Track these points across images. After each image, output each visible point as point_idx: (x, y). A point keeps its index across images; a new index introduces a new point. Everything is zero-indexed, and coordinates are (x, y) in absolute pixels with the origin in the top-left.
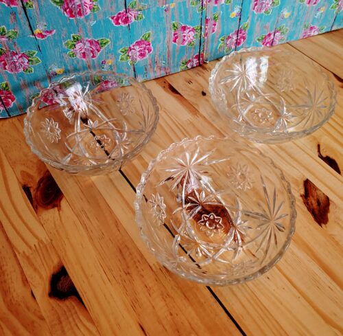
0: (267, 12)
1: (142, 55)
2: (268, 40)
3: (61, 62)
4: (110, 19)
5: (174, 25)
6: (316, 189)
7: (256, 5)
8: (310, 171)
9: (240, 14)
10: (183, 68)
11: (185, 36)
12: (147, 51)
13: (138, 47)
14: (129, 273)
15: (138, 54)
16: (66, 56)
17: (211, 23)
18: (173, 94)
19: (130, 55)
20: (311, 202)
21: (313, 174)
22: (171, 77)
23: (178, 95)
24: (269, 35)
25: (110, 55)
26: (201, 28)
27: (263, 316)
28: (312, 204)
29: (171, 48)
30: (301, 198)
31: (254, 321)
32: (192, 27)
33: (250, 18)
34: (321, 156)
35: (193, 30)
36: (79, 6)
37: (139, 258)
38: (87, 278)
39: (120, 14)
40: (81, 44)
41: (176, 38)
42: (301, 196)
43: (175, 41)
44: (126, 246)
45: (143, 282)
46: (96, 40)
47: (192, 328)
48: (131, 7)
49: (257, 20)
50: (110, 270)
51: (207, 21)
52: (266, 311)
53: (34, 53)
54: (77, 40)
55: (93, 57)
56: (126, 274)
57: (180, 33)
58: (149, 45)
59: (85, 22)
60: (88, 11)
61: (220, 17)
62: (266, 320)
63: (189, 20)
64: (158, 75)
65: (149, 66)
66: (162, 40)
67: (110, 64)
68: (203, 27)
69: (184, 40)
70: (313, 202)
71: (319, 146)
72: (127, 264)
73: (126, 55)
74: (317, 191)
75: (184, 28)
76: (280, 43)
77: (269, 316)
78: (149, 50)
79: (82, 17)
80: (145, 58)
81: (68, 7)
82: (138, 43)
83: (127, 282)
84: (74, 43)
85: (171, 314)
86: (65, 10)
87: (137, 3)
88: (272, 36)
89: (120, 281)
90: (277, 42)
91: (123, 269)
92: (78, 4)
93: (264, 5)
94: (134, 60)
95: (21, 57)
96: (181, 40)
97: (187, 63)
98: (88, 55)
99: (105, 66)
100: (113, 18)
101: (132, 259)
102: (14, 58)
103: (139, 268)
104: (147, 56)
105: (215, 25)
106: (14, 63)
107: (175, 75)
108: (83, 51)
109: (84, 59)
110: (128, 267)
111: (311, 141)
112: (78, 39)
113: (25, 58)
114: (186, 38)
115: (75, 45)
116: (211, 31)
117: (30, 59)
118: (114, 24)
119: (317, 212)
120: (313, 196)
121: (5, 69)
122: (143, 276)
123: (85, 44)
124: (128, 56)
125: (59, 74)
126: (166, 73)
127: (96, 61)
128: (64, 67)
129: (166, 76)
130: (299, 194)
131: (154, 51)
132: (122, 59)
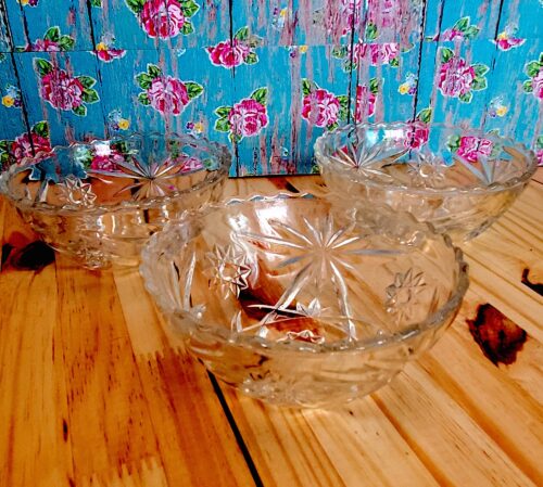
0: (462, 95)
1: (252, 128)
3: (128, 109)
4: (207, 51)
5: (305, 85)
6: (501, 317)
7: (443, 78)
9: (416, 90)
10: (318, 169)
11: (322, 110)
12: (259, 122)
13: (245, 111)
14: (91, 357)
15: (245, 123)
16: (136, 100)
17: (365, 95)
19: (232, 122)
20: (486, 332)
22: (295, 178)
25: (200, 114)
26: (350, 101)
28: (486, 335)
29: (299, 127)
30: (466, 325)
32: (334, 96)
33: (434, 102)
34: (526, 283)
35: (335, 101)
36: (164, 18)
37: (121, 342)
39: (221, 45)
40: (159, 83)
41: (308, 109)
42: (467, 321)
43: (305, 115)
45: (108, 372)
46: (183, 83)
47: (158, 449)
48: (238, 37)
49: (447, 109)
50: (64, 347)
51: (359, 90)
53: (92, 82)
54: (155, 76)
55: (176, 111)
56: (87, 357)
57: (313, 101)
58: (264, 111)
59: (170, 47)
60: (176, 30)
61: (381, 87)
63: (330, 81)
64: (275, 170)
65: (261, 152)
66: (284, 107)
67: (200, 132)
68: (352, 99)
69: (321, 116)
70: (491, 332)
73: (226, 120)
74: (505, 322)
75: (321, 95)
78: (264, 122)
79: (167, 39)
80: (255, 134)
81: (149, 17)
82: (246, 104)
83: (82, 366)
84: (151, 80)
85: (131, 421)
86: (144, 21)
87: (249, 33)
89: (70, 363)
91: (86, 351)
92: (162, 15)
93: (457, 82)
94: (237, 135)
95: (73, 83)
96: (316, 115)
99: (192, 133)
100: (211, 50)
102: (63, 83)
103: (114, 354)
104: (259, 131)
105: (373, 101)
106: (62, 91)
107: (303, 177)
108: (162, 97)
109: (161, 113)
110: (96, 349)
111: (513, 264)
112: (156, 74)
113: (77, 88)
114: (324, 114)
115: (151, 84)
116: (367, 111)
117: (85, 90)
118: (212, 61)
119: (493, 346)
120: (493, 326)
121: (48, 99)
122: (113, 364)
123: (165, 85)
124: (229, 123)
125: (121, 127)
126: (289, 171)
127: (178, 120)
128: (130, 118)
129: (288, 176)
130: (464, 318)
131: (270, 124)
132: (219, 127)
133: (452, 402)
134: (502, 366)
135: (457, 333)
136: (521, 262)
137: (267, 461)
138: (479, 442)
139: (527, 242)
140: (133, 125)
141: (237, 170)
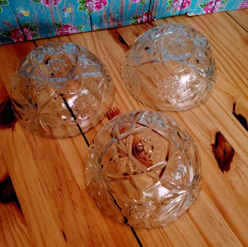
1: (99, 7)
2: (210, 7)
6: (225, 141)
8: (223, 125)
10: (133, 22)
12: (103, 4)
14: (60, 190)
15: (95, 5)
16: (31, 1)
18: (121, 44)
19: (88, 5)
20: (219, 151)
21: (225, 128)
22: (122, 29)
23: (125, 46)
24: (211, 3)
25: (70, 4)
27: (162, 238)
28: (219, 153)
29: (124, 4)
30: (211, 147)
31: (154, 241)
34: (234, 114)
37: (70, 178)
38: (27, 189)
42: (212, 145)
44: (62, 167)
45: (71, 198)
47: (103, 240)
50: (46, 185)
52: (164, 235)
55: (55, 4)
56: (58, 190)
62: (164, 242)
64: (111, 25)
65: (104, 18)
67: (70, 12)
70: (221, 151)
71: (234, 105)
72: (60, 182)
73: (84, 5)
74: (226, 143)
76: (219, 11)
77: (167, 240)
78: (105, 4)
80: (101, 10)
83: (58, 196)
85: (89, 227)
88: (213, 4)
89: (52, 195)
90: (217, 10)
91: (56, 186)
94: (91, 11)
97: (137, 18)
98: (51, 3)
99: (65, 13)
101: (65, 178)
103: (69, 186)
104: (103, 8)
107: (126, 28)
109: (47, 6)
110: (61, 185)
111: (229, 100)
119: (222, 159)
120: (221, 147)
124: (86, 6)
125: (25, 15)
126: (119, 25)
127: (57, 8)
128: (29, 10)
129: (118, 27)
130: (210, 143)
131: (109, 4)
132: (80, 9)
133: (208, 197)
134: (225, 172)
135: (208, 153)
136: (232, 98)
137: (145, 240)
138: (217, 217)
139: (235, 82)
140: (32, 13)
141: (92, 27)
